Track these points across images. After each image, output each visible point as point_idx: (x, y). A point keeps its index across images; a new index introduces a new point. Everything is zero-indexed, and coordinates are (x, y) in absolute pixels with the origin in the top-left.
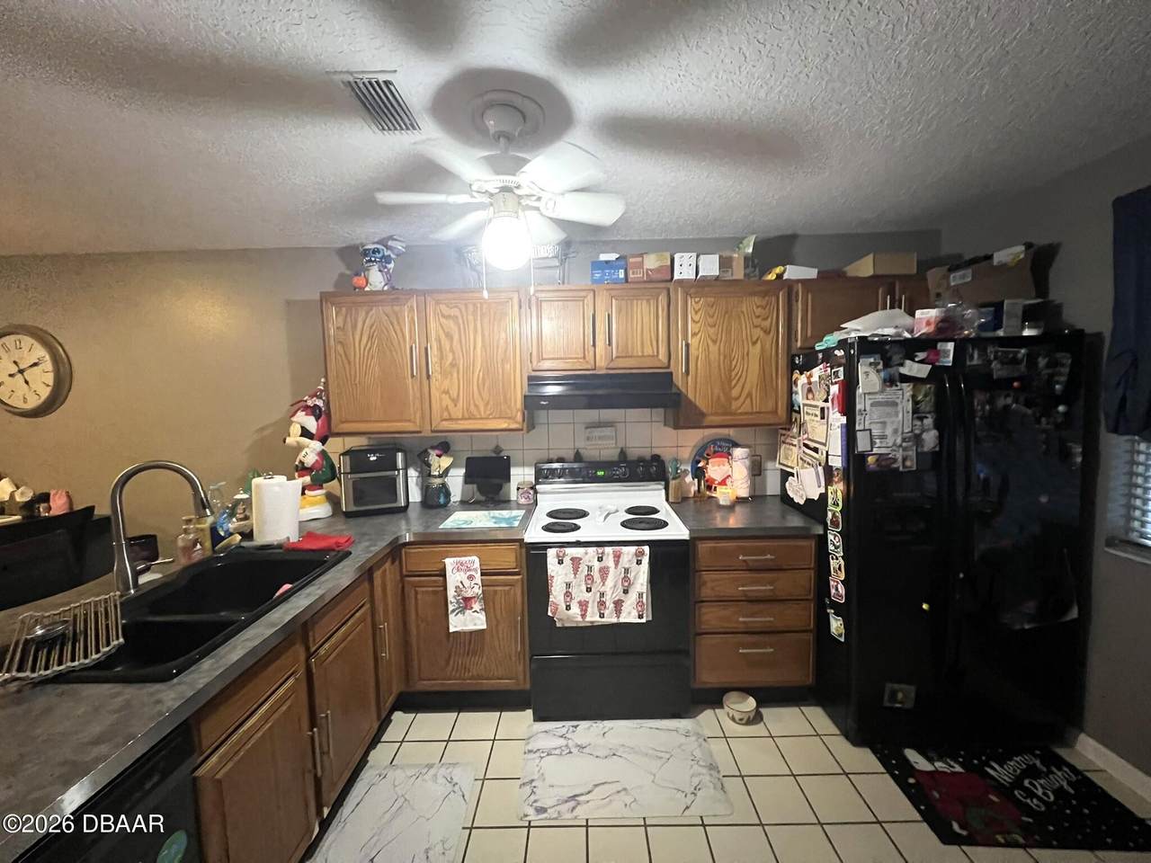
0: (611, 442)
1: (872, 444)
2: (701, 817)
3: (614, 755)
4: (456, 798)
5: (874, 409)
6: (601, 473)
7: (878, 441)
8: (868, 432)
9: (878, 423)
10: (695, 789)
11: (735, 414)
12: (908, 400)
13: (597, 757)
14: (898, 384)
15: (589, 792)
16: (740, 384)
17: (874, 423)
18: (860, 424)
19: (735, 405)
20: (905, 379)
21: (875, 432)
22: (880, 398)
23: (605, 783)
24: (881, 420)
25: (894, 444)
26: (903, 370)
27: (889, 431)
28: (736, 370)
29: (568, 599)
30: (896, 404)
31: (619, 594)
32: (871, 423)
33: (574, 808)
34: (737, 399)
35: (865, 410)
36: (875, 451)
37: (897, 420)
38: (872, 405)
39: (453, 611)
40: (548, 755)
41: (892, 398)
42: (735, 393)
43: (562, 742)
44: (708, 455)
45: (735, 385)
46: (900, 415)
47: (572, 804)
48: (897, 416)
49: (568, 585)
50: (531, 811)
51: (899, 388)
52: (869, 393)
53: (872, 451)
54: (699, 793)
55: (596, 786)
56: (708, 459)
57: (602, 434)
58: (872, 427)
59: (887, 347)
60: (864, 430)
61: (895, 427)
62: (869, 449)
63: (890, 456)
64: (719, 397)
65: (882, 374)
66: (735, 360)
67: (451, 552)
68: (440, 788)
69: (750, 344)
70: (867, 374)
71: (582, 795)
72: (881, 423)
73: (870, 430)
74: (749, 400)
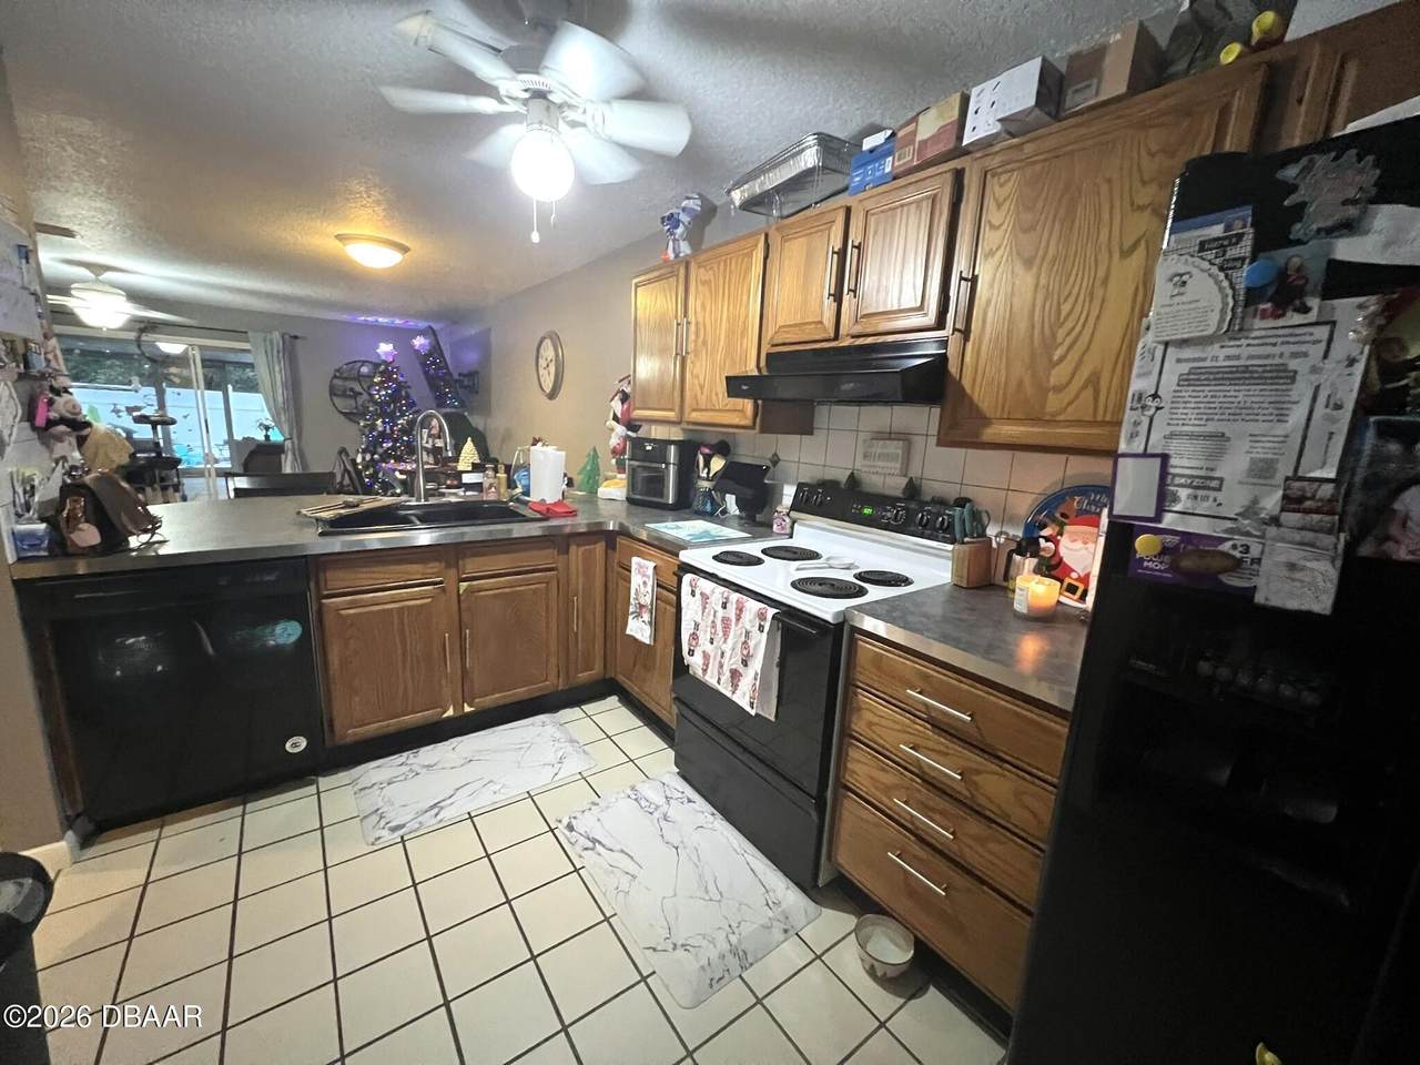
0: (892, 464)
1: (1163, 499)
2: (654, 972)
3: (677, 848)
4: (549, 772)
5: (1187, 393)
6: (867, 511)
7: (1183, 493)
8: (1158, 461)
9: (1191, 436)
10: (683, 945)
11: (1052, 422)
12: (1352, 362)
13: (662, 836)
14: (1314, 303)
15: (611, 850)
16: (1074, 356)
17: (1181, 435)
18: (1133, 436)
19: (1053, 403)
20: (1346, 280)
21: (1182, 464)
22: (1218, 355)
23: (632, 858)
24: (1211, 428)
25: (1250, 511)
26: (1349, 250)
27: (1234, 466)
28: (1069, 324)
29: (694, 643)
30: (1292, 377)
31: (736, 662)
32: (1172, 436)
33: (586, 849)
34: (1058, 389)
35: (1155, 396)
36: (1168, 521)
37: (1280, 430)
38: (1184, 381)
39: (632, 613)
40: (636, 800)
41: (1278, 352)
42: (1058, 375)
43: (661, 801)
44: (1063, 515)
45: (1062, 359)
46: (1297, 416)
47: (590, 845)
48: (1281, 418)
49: (697, 626)
50: (565, 822)
51: (1312, 316)
52: (1184, 343)
53: (1158, 518)
54: (680, 953)
55: (622, 851)
56: (1062, 525)
57: (885, 451)
58: (1173, 448)
59: (1291, 172)
60: (1145, 455)
61: (1260, 453)
62: (1152, 514)
63: (1226, 547)
64: (1020, 384)
65: (1243, 276)
66: (1071, 300)
67: (643, 552)
68: (551, 757)
69: (1116, 256)
70: (1180, 281)
71: (604, 846)
72: (1211, 436)
73: (1165, 458)
74: (1089, 391)
